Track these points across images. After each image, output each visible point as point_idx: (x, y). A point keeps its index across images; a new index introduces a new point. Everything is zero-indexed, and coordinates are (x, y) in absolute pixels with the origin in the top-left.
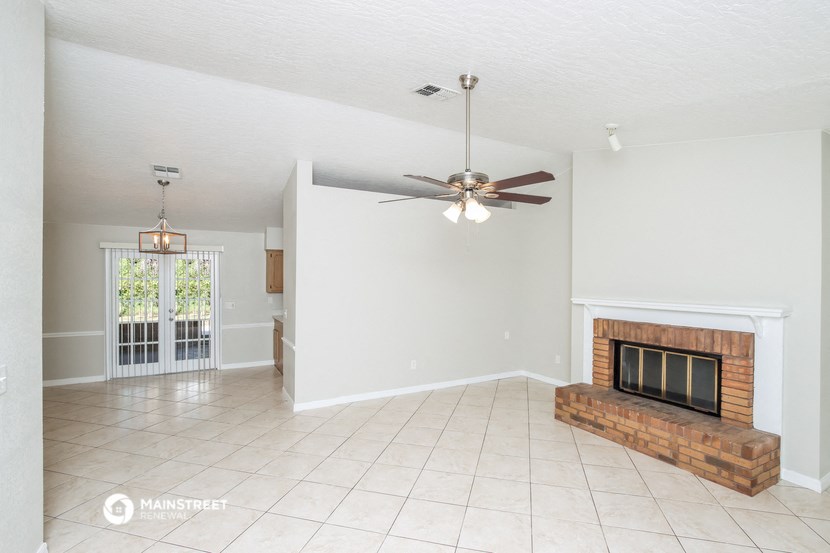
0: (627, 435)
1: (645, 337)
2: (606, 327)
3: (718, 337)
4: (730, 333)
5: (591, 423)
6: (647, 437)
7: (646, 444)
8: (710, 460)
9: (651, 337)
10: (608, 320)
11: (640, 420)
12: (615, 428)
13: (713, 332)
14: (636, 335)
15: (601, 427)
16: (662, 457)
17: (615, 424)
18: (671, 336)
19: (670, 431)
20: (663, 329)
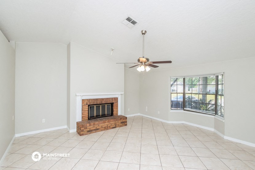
0: (105, 127)
1: (98, 102)
2: (87, 102)
3: (113, 99)
4: (115, 98)
5: (94, 130)
6: (110, 125)
7: (110, 126)
8: (122, 123)
9: (100, 102)
10: (88, 99)
11: (108, 122)
12: (102, 127)
13: (112, 98)
14: (96, 102)
15: (98, 129)
16: (113, 128)
17: (102, 126)
18: (105, 101)
19: (114, 121)
20: (103, 99)
